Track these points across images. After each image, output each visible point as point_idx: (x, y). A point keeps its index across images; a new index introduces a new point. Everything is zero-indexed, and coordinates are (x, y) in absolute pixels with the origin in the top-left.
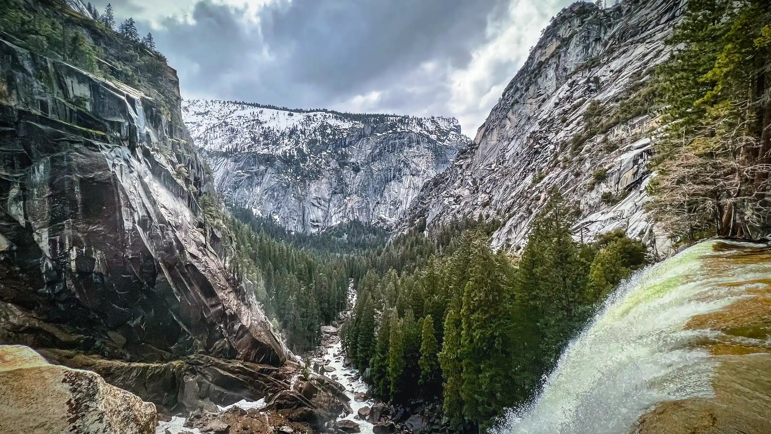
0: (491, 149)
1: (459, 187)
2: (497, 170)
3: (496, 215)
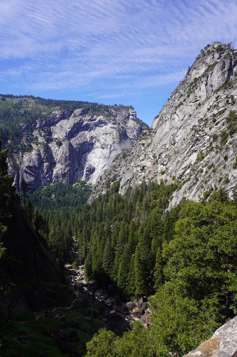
0: (166, 134)
2: (170, 149)
3: (172, 180)
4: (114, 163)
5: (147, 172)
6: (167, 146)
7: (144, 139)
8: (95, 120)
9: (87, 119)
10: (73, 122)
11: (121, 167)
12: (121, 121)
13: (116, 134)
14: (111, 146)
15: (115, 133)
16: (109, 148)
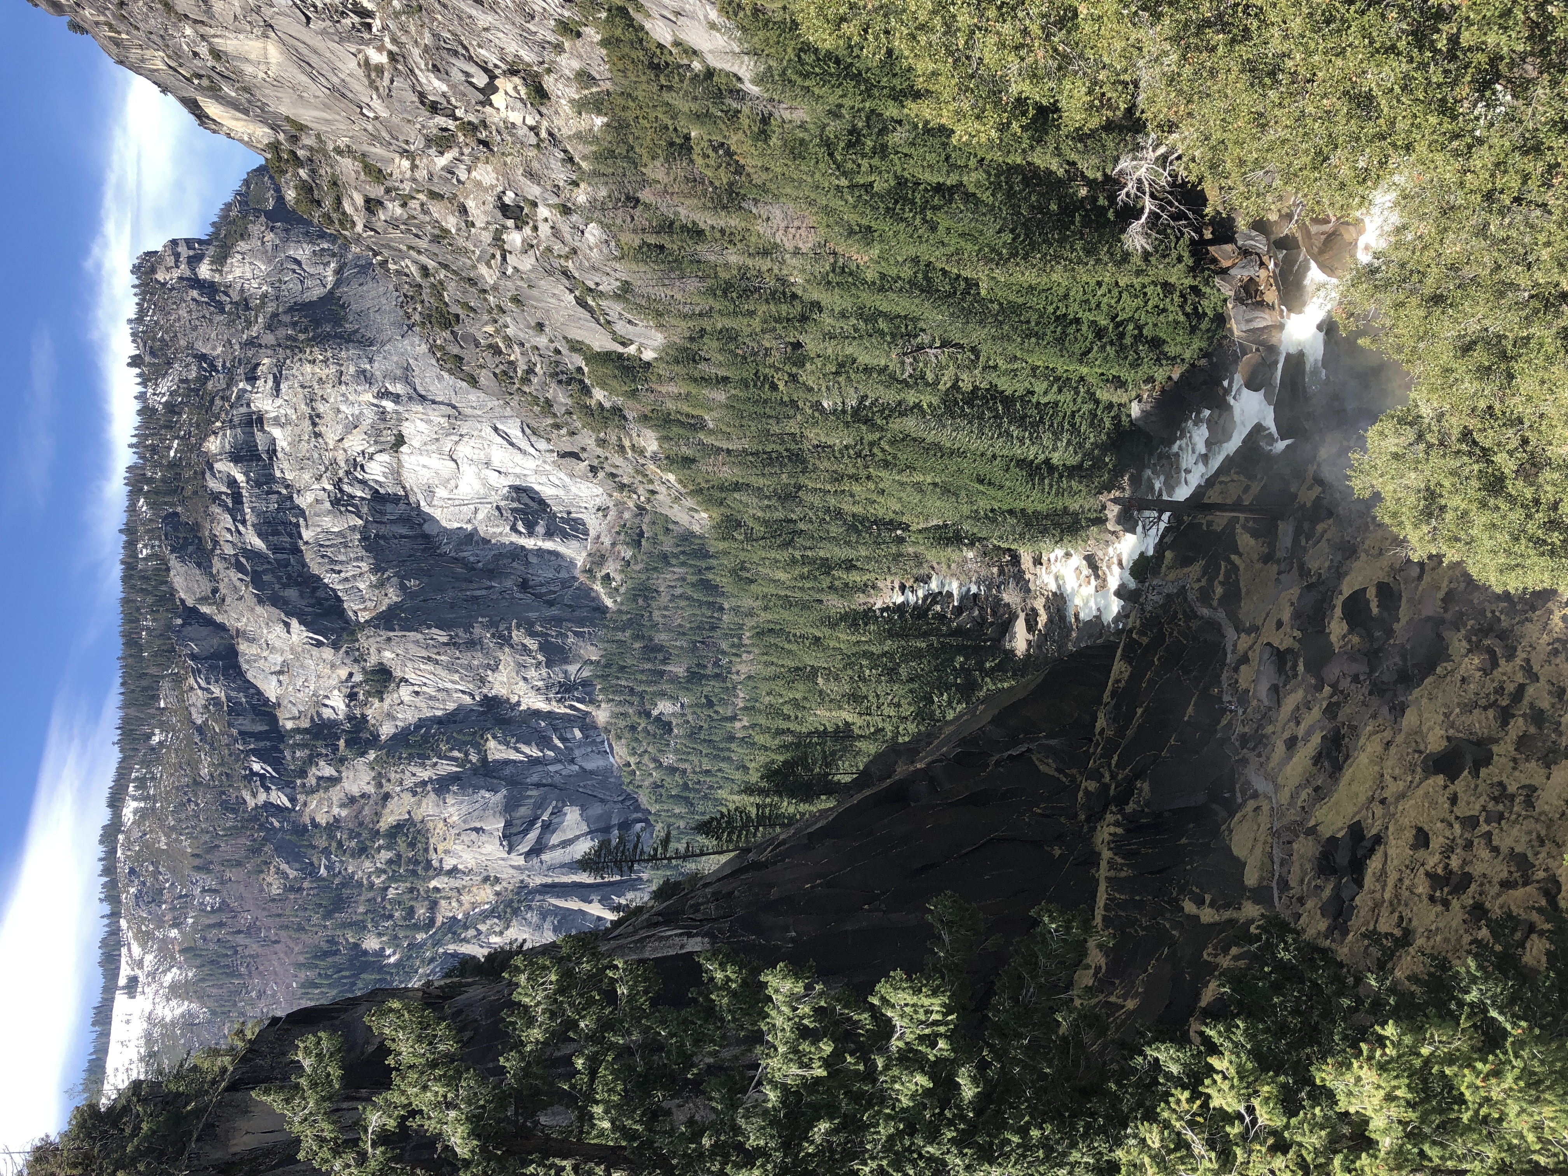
0: (303, 64)
1: (463, 210)
2: (394, 41)
3: (579, 43)
4: (485, 377)
5: (533, 191)
6: (378, 58)
7: (338, 201)
8: (232, 483)
9: (229, 530)
10: (253, 610)
11: (507, 339)
12: (232, 335)
13: (313, 362)
14: (385, 394)
15: (308, 368)
16: (400, 408)
